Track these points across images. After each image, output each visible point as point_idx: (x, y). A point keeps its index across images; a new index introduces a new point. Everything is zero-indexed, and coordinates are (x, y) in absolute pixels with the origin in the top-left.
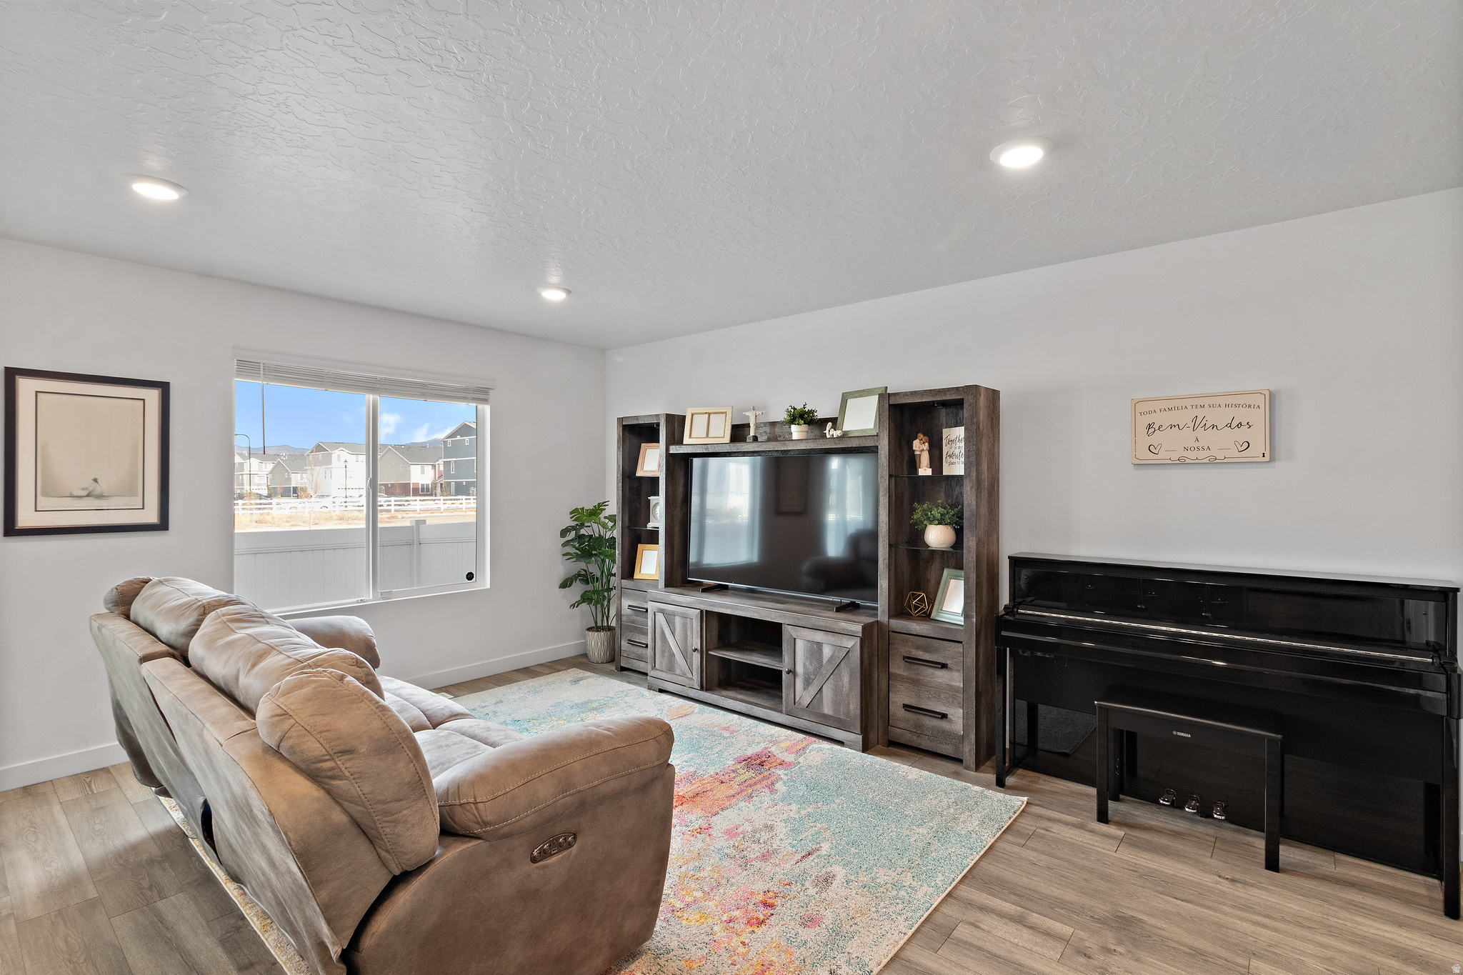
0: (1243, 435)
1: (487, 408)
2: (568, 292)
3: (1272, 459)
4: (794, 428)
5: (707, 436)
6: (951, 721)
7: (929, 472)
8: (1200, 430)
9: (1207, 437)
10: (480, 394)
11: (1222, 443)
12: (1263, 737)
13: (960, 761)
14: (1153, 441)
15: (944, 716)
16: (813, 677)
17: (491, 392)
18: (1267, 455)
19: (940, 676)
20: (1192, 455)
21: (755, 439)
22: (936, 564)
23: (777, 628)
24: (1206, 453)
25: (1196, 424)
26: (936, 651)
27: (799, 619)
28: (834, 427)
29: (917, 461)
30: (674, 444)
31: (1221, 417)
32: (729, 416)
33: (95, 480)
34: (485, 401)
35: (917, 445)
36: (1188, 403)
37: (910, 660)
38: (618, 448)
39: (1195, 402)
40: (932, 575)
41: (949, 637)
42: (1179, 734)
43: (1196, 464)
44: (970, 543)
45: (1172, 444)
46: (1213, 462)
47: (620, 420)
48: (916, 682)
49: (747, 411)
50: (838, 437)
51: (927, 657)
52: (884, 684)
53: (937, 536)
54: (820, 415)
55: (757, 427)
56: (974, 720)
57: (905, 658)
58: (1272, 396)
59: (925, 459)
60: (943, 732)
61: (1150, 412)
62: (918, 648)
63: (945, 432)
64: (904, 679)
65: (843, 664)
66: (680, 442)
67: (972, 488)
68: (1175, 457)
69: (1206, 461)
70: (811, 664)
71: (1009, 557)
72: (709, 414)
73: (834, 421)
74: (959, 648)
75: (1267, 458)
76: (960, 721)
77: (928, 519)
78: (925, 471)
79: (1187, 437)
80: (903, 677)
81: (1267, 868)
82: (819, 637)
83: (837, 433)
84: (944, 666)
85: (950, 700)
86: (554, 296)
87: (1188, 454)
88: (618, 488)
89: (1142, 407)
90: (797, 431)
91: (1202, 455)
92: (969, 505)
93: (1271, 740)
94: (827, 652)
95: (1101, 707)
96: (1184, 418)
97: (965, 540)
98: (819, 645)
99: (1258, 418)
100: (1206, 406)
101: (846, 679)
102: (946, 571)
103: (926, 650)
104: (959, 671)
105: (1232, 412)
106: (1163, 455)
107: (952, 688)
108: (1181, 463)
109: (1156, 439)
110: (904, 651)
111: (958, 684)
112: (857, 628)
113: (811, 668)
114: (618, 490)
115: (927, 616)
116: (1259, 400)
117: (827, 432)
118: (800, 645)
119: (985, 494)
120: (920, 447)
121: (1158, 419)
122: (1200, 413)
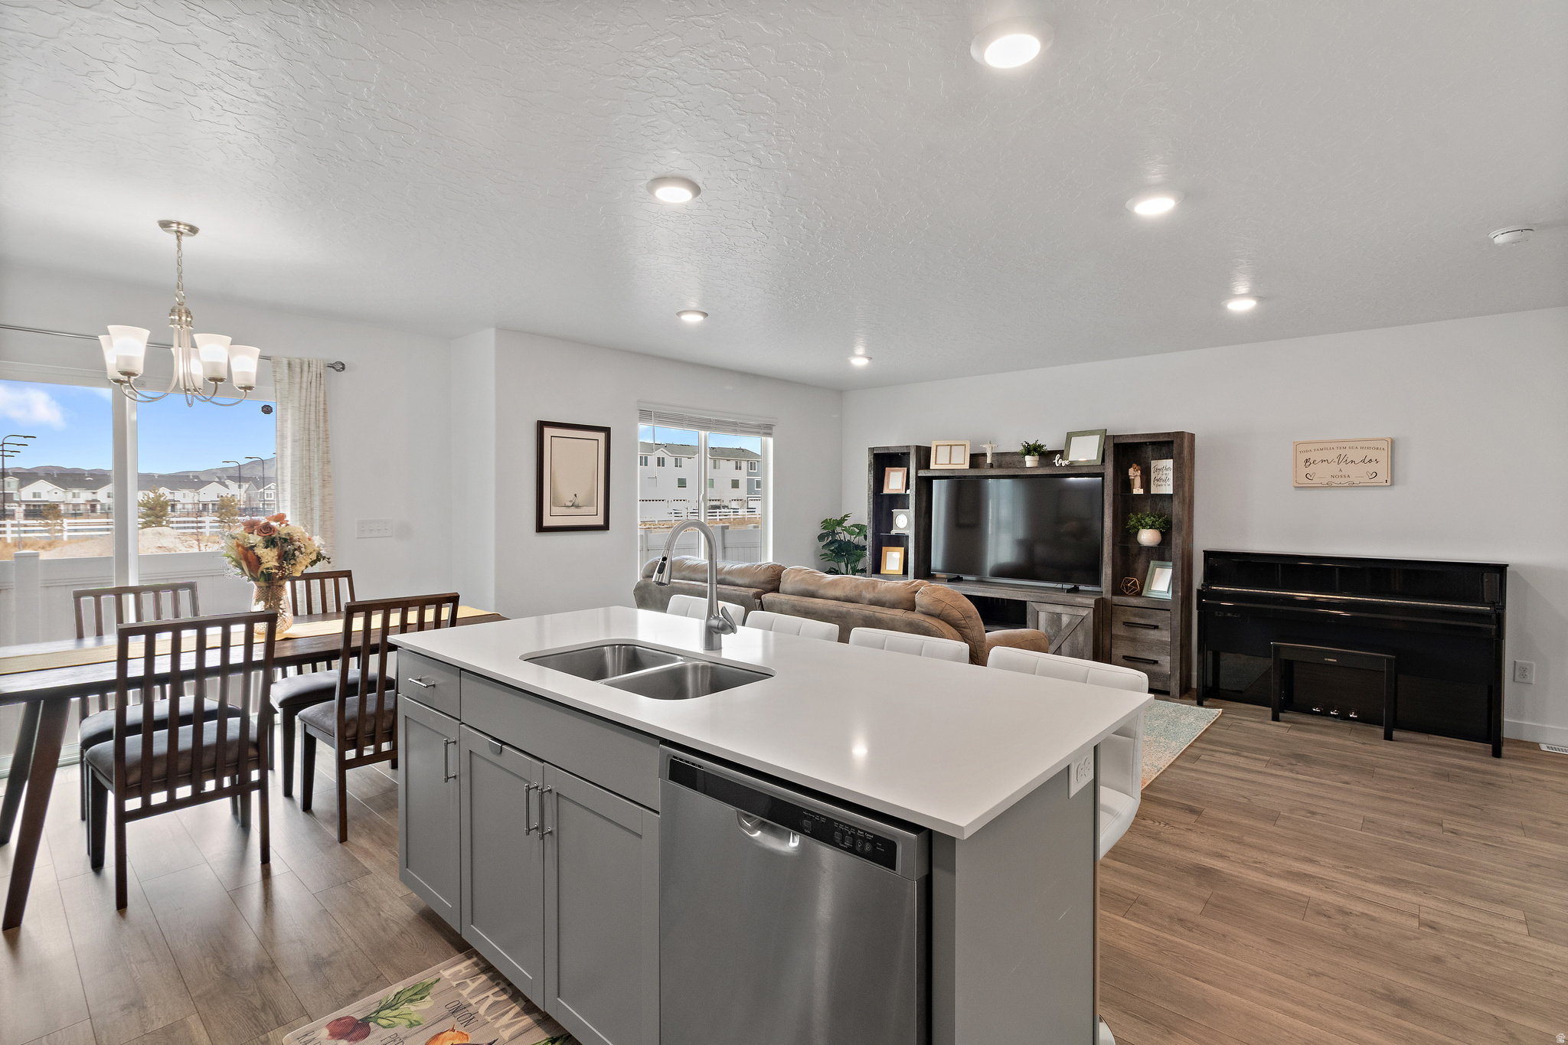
0: (1372, 468)
1: (770, 441)
2: (870, 358)
3: (1392, 484)
4: (1027, 458)
5: (950, 463)
6: (1161, 665)
7: (1141, 491)
8: (1343, 464)
9: (1347, 469)
10: (766, 429)
11: (1357, 473)
12: (1385, 657)
13: (1167, 693)
14: (1308, 470)
15: (1156, 662)
16: (1053, 638)
17: (774, 428)
18: (1389, 481)
19: (1153, 635)
20: (1337, 481)
21: (992, 465)
22: (1142, 559)
23: (1022, 605)
24: (1347, 480)
25: (1340, 459)
26: (1150, 617)
27: (1041, 597)
28: (1061, 458)
29: (1132, 483)
30: (920, 469)
31: (1357, 455)
32: (968, 448)
33: (575, 495)
34: (769, 434)
35: (1131, 472)
36: (1334, 445)
37: (1129, 625)
38: (870, 471)
39: (1342, 445)
40: (1140, 566)
41: (1160, 606)
42: (1329, 660)
43: (1340, 487)
44: (1178, 541)
45: (1322, 473)
46: (1352, 486)
47: (871, 449)
48: (1133, 640)
49: (986, 443)
50: (1066, 466)
51: (1142, 621)
52: (1107, 642)
53: (1148, 537)
54: (1049, 447)
55: (994, 455)
56: (1179, 663)
57: (1124, 623)
58: (1393, 443)
59: (1137, 482)
60: (1155, 673)
61: (1307, 451)
62: (1136, 615)
63: (1153, 463)
64: (1123, 638)
65: (1078, 628)
66: (927, 467)
67: (1179, 503)
68: (1325, 482)
69: (1347, 485)
70: (1052, 629)
71: (1204, 551)
72: (951, 446)
73: (1061, 452)
74: (1168, 614)
75: (1389, 483)
76: (1168, 666)
77: (1142, 525)
78: (1138, 490)
79: (1334, 468)
80: (1122, 636)
81: (1385, 739)
82: (1059, 609)
83: (1064, 463)
84: (1156, 627)
85: (1161, 650)
86: (859, 361)
87: (1333, 480)
88: (869, 502)
89: (1301, 448)
90: (1030, 461)
91: (1343, 480)
92: (1177, 515)
93: (1388, 659)
94: (1065, 619)
95: (1275, 646)
96: (1332, 455)
97: (1173, 539)
98: (1059, 615)
99: (1383, 457)
100: (1347, 448)
101: (1081, 639)
102: (1152, 563)
103: (1142, 616)
104: (1167, 630)
105: (1365, 452)
106: (1316, 481)
107: (1162, 642)
108: (1329, 486)
109: (1311, 470)
110: (1124, 618)
111: (1166, 639)
112: (1091, 602)
113: (1051, 632)
114: (869, 504)
115: (1139, 594)
116: (1384, 445)
117: (1056, 461)
118: (1042, 616)
119: (1186, 507)
120: (1134, 473)
121: (1313, 456)
122: (1343, 452)
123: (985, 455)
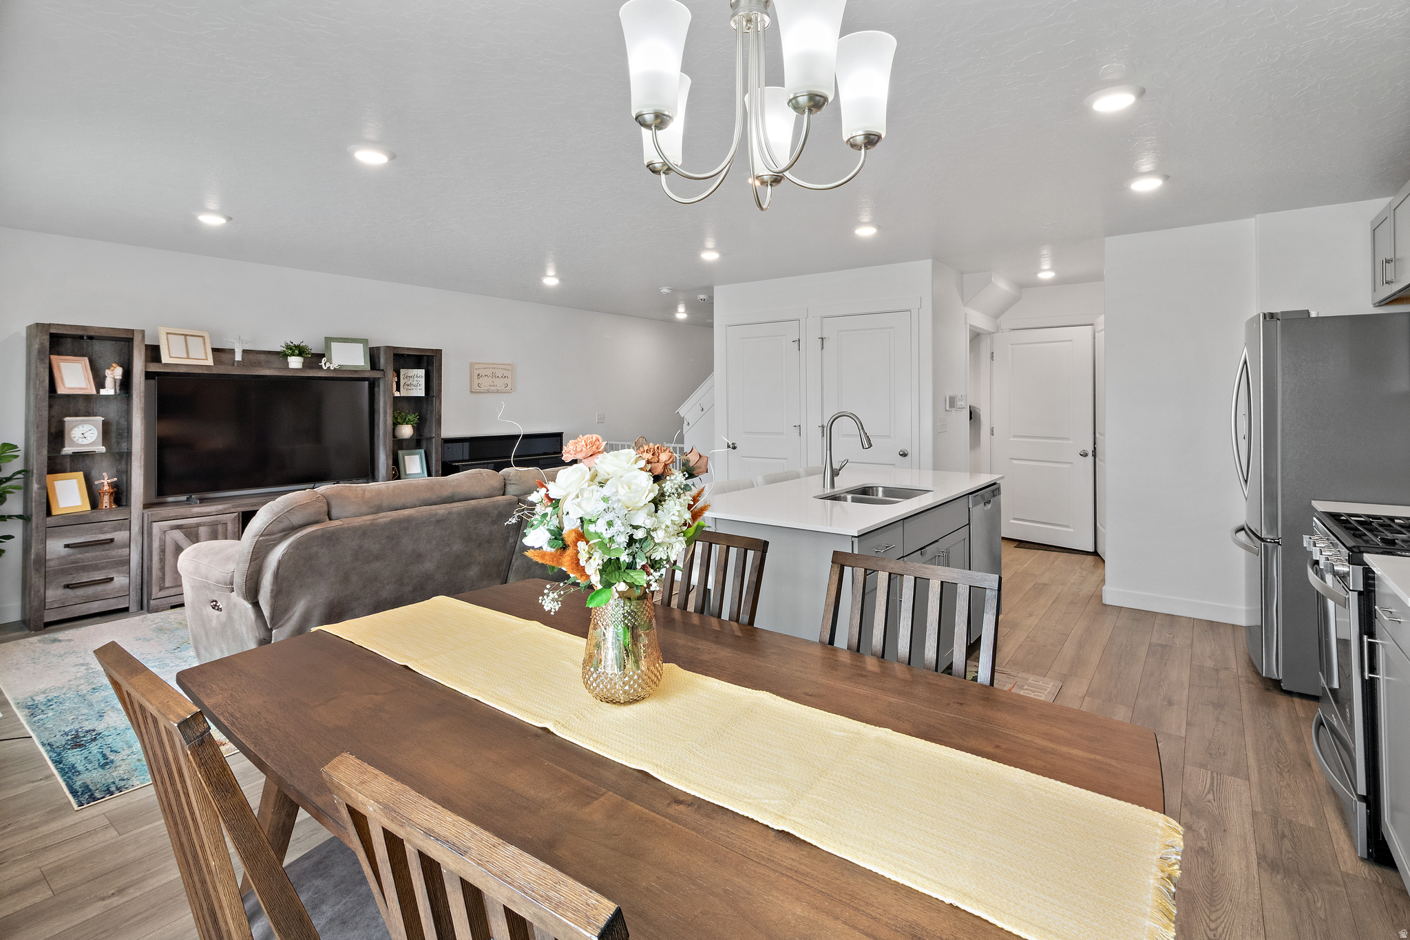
0: (506, 381)
2: (229, 219)
3: (513, 391)
4: (291, 358)
5: (188, 357)
7: (399, 394)
8: (494, 378)
9: (496, 381)
11: (499, 384)
18: (512, 389)
20: (492, 388)
21: (240, 364)
24: (496, 388)
25: (494, 376)
32: (207, 341)
36: (491, 366)
38: (41, 360)
39: (494, 366)
43: (493, 392)
44: (438, 432)
45: (485, 383)
46: (498, 392)
49: (231, 339)
50: (336, 369)
53: (408, 431)
54: (312, 350)
55: (244, 352)
58: (513, 366)
61: (478, 369)
63: (403, 371)
67: (440, 403)
68: (486, 389)
69: (496, 391)
72: (186, 335)
78: (397, 394)
79: (489, 380)
83: (331, 366)
86: (212, 220)
87: (490, 388)
88: (38, 408)
89: (476, 367)
90: (295, 362)
91: (494, 388)
92: (438, 412)
96: (489, 372)
99: (510, 374)
100: (496, 368)
102: (400, 452)
105: (502, 371)
106: (483, 388)
108: (488, 392)
109: (480, 381)
114: (39, 410)
116: (510, 367)
117: (322, 364)
121: (483, 372)
122: (494, 371)
123: (232, 351)
